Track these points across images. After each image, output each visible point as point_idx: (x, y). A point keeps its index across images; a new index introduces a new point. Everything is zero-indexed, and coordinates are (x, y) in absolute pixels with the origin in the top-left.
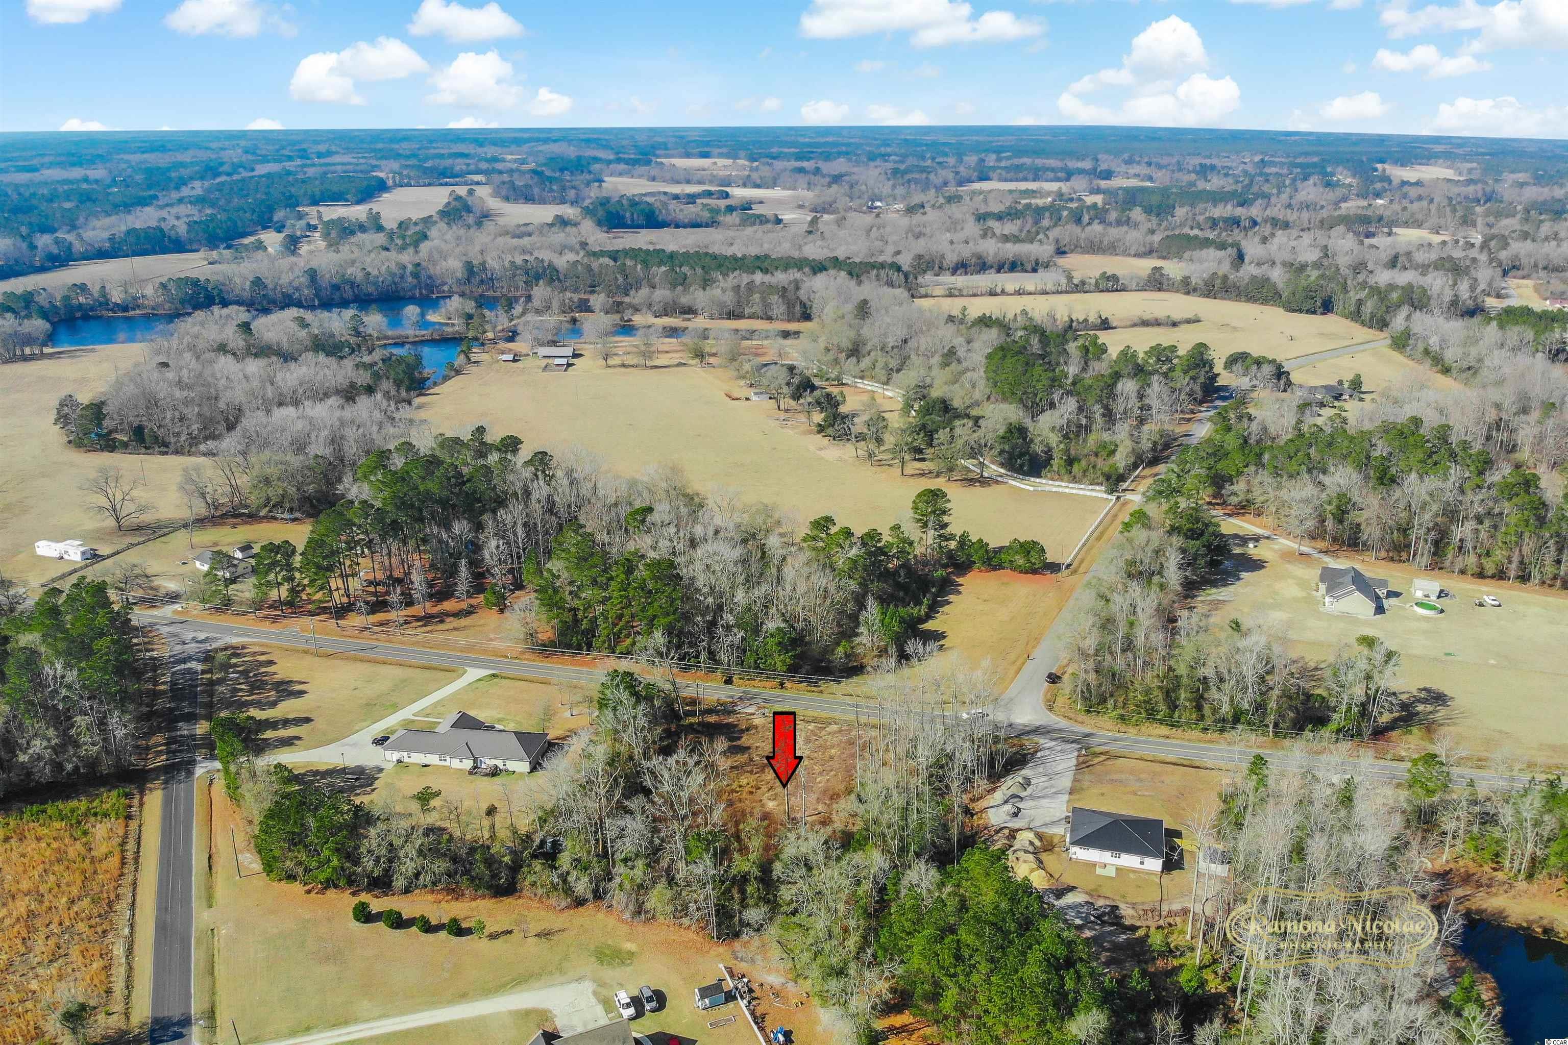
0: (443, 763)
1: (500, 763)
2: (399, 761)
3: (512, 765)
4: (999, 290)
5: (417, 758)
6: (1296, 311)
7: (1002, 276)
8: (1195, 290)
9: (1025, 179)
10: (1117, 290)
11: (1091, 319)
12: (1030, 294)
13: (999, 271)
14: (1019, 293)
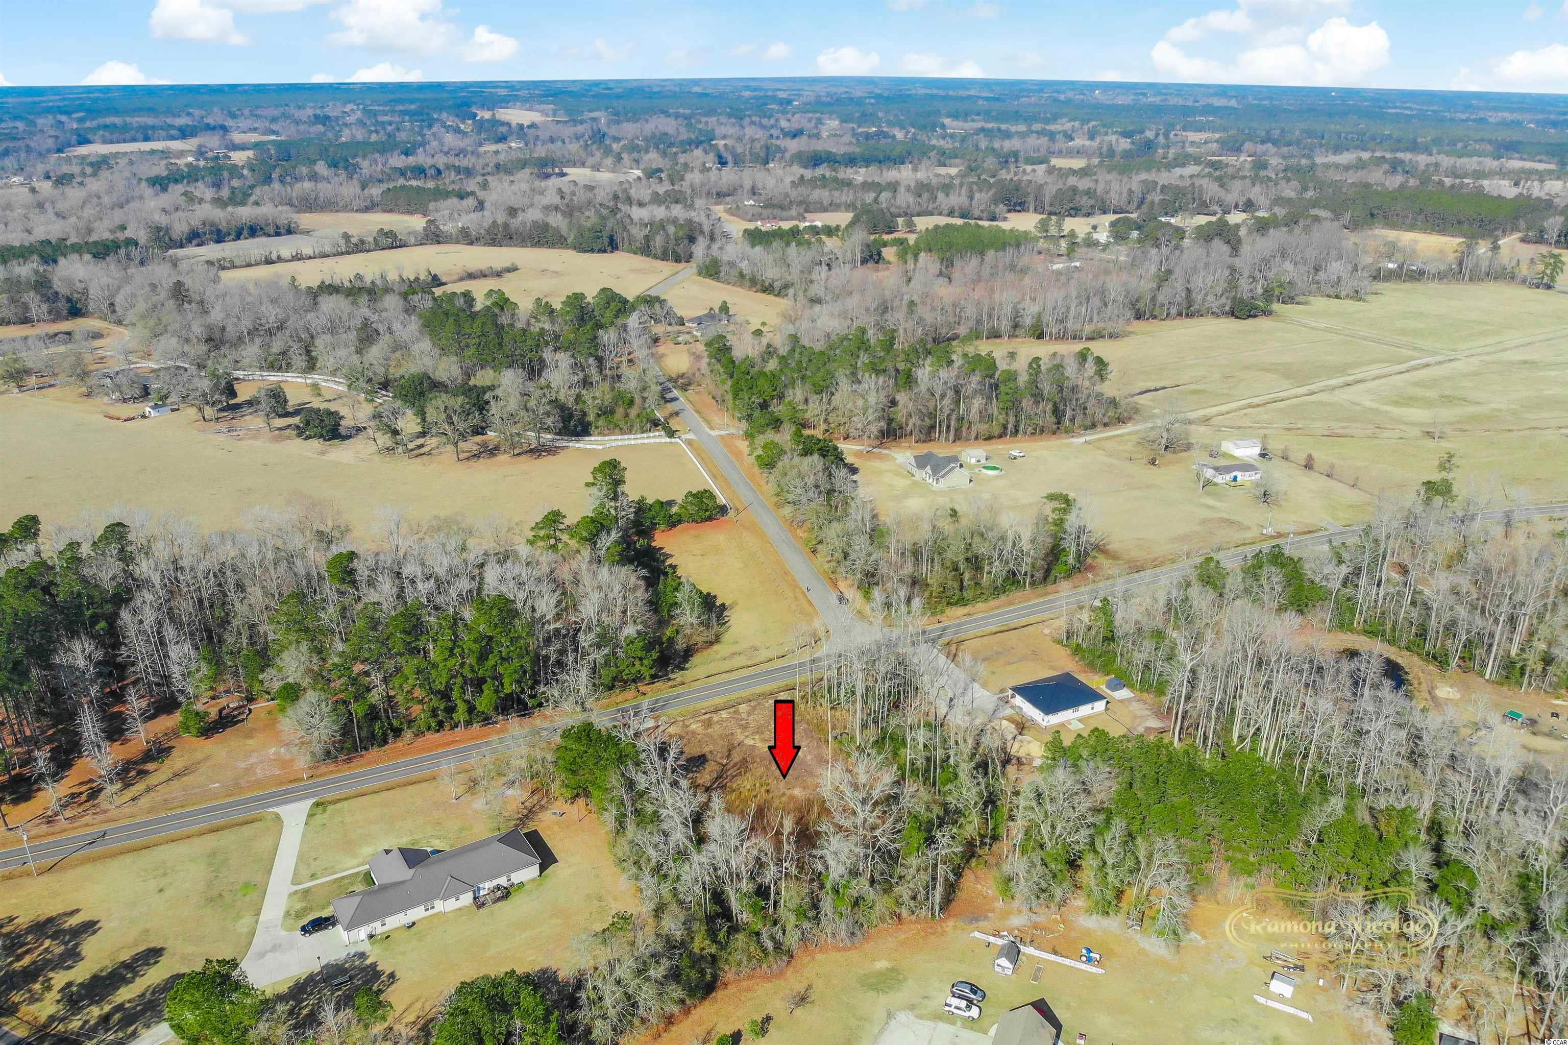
0: (430, 912)
1: (503, 881)
2: (371, 936)
3: (517, 877)
4: (274, 256)
5: (395, 921)
6: (588, 251)
7: (242, 243)
8: (478, 239)
9: (134, 140)
10: (397, 247)
11: (422, 278)
12: (310, 258)
13: (238, 237)
14: (298, 258)
